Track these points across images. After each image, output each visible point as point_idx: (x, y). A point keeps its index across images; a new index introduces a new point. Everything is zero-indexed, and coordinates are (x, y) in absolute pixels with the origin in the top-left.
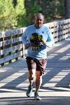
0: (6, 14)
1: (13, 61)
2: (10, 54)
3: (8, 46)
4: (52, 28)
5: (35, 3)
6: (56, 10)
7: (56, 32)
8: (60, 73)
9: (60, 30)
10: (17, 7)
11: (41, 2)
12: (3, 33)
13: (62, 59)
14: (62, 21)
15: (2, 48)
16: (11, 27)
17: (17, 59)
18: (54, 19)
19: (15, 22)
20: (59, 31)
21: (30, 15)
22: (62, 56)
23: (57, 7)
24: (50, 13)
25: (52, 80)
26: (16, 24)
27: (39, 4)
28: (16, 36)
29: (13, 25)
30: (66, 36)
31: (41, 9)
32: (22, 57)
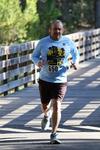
0: (10, 22)
1: (20, 88)
2: (16, 78)
3: (13, 67)
4: (77, 41)
5: (53, 6)
6: (82, 15)
7: (81, 47)
8: (88, 106)
9: (88, 44)
10: (27, 11)
11: (61, 4)
12: (7, 48)
13: (90, 85)
14: (90, 32)
15: (5, 70)
16: (18, 39)
17: (26, 85)
18: (79, 28)
19: (23, 33)
20: (86, 46)
21: (45, 22)
22: (90, 82)
23: (84, 11)
24: (73, 19)
25: (77, 115)
26: (25, 36)
27: (57, 6)
28: (25, 53)
29: (21, 37)
30: (96, 53)
31: (60, 14)
32: (34, 82)
